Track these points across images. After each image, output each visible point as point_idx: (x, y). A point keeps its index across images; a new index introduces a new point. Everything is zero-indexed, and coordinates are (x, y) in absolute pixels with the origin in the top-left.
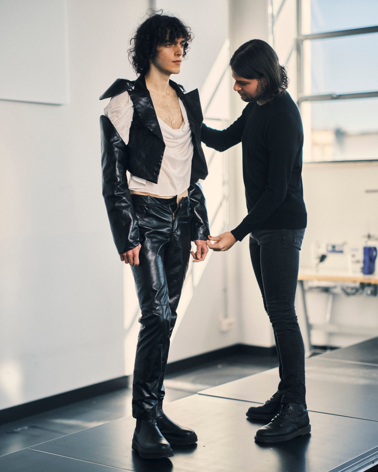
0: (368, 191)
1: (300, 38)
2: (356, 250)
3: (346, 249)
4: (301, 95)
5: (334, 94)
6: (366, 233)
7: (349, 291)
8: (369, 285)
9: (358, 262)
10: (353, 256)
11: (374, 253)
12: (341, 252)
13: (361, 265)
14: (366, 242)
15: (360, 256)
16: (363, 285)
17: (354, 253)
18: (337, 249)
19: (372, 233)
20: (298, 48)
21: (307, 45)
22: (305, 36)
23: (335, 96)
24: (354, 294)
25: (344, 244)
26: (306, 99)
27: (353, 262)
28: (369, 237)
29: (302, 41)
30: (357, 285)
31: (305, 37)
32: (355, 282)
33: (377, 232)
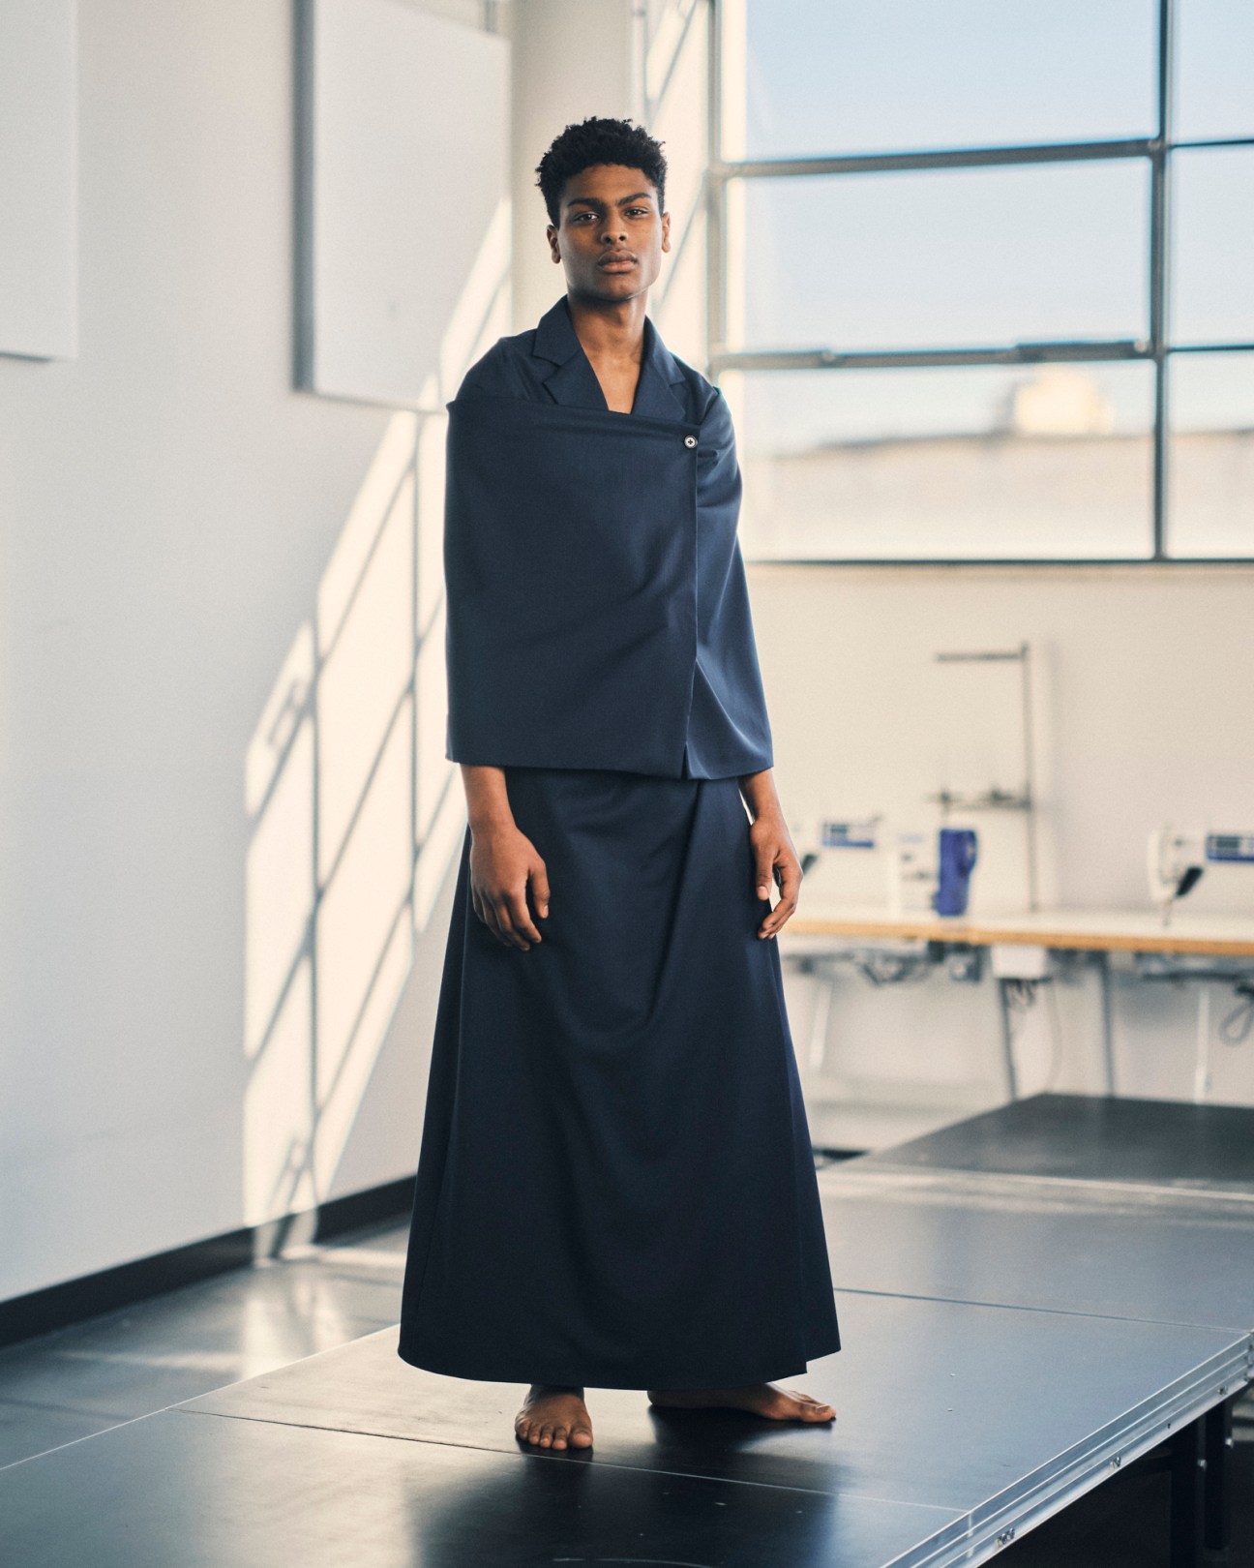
0: (944, 658)
1: (719, 169)
2: (915, 839)
3: (882, 835)
5: (827, 351)
6: (935, 788)
7: (885, 968)
8: (962, 948)
9: (922, 876)
10: (907, 858)
11: (969, 850)
12: (868, 845)
13: (931, 886)
14: (942, 816)
15: (929, 858)
16: (938, 951)
17: (910, 848)
18: (854, 835)
19: (954, 788)
20: (713, 204)
21: (738, 194)
22: (732, 165)
23: (831, 359)
24: (898, 978)
25: (875, 820)
26: (735, 363)
27: (905, 878)
28: (945, 799)
29: (725, 179)
30: (920, 947)
31: (733, 170)
32: (911, 938)
33: (971, 786)
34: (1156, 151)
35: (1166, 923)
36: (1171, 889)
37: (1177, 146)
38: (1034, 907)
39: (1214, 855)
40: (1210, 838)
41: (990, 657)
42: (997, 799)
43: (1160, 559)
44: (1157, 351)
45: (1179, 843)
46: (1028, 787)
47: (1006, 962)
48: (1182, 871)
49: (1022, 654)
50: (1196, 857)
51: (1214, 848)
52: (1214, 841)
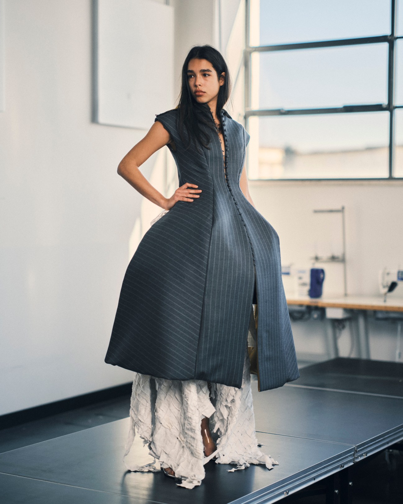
0: (316, 212)
1: (249, 50)
2: (303, 272)
3: (292, 271)
4: (248, 109)
5: (282, 109)
6: (313, 255)
7: (296, 315)
8: (316, 308)
9: (304, 284)
10: (300, 278)
11: (322, 276)
12: (288, 274)
13: (308, 288)
14: (314, 264)
15: (307, 279)
16: (310, 309)
17: (301, 275)
19: (320, 255)
20: (246, 63)
21: (256, 57)
23: (284, 112)
24: (300, 318)
25: (290, 266)
26: (254, 113)
27: (299, 285)
28: (317, 259)
29: (250, 53)
30: (304, 309)
31: (254, 49)
32: (301, 305)
33: (325, 254)
34: (390, 40)
35: (385, 301)
36: (386, 290)
37: (398, 38)
38: (346, 295)
39: (400, 278)
40: (399, 272)
41: (331, 211)
42: (333, 259)
43: (391, 178)
44: (390, 108)
45: (388, 274)
46: (344, 255)
47: (331, 314)
48: (389, 284)
49: (342, 210)
50: (394, 278)
51: (400, 276)
52: (400, 273)
